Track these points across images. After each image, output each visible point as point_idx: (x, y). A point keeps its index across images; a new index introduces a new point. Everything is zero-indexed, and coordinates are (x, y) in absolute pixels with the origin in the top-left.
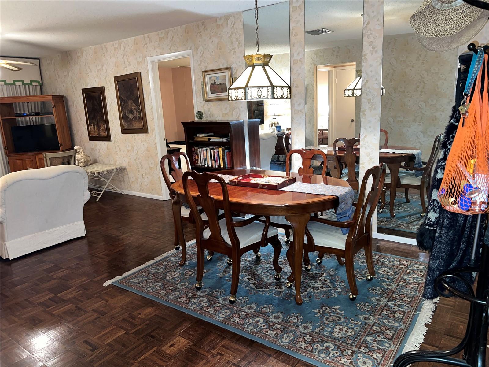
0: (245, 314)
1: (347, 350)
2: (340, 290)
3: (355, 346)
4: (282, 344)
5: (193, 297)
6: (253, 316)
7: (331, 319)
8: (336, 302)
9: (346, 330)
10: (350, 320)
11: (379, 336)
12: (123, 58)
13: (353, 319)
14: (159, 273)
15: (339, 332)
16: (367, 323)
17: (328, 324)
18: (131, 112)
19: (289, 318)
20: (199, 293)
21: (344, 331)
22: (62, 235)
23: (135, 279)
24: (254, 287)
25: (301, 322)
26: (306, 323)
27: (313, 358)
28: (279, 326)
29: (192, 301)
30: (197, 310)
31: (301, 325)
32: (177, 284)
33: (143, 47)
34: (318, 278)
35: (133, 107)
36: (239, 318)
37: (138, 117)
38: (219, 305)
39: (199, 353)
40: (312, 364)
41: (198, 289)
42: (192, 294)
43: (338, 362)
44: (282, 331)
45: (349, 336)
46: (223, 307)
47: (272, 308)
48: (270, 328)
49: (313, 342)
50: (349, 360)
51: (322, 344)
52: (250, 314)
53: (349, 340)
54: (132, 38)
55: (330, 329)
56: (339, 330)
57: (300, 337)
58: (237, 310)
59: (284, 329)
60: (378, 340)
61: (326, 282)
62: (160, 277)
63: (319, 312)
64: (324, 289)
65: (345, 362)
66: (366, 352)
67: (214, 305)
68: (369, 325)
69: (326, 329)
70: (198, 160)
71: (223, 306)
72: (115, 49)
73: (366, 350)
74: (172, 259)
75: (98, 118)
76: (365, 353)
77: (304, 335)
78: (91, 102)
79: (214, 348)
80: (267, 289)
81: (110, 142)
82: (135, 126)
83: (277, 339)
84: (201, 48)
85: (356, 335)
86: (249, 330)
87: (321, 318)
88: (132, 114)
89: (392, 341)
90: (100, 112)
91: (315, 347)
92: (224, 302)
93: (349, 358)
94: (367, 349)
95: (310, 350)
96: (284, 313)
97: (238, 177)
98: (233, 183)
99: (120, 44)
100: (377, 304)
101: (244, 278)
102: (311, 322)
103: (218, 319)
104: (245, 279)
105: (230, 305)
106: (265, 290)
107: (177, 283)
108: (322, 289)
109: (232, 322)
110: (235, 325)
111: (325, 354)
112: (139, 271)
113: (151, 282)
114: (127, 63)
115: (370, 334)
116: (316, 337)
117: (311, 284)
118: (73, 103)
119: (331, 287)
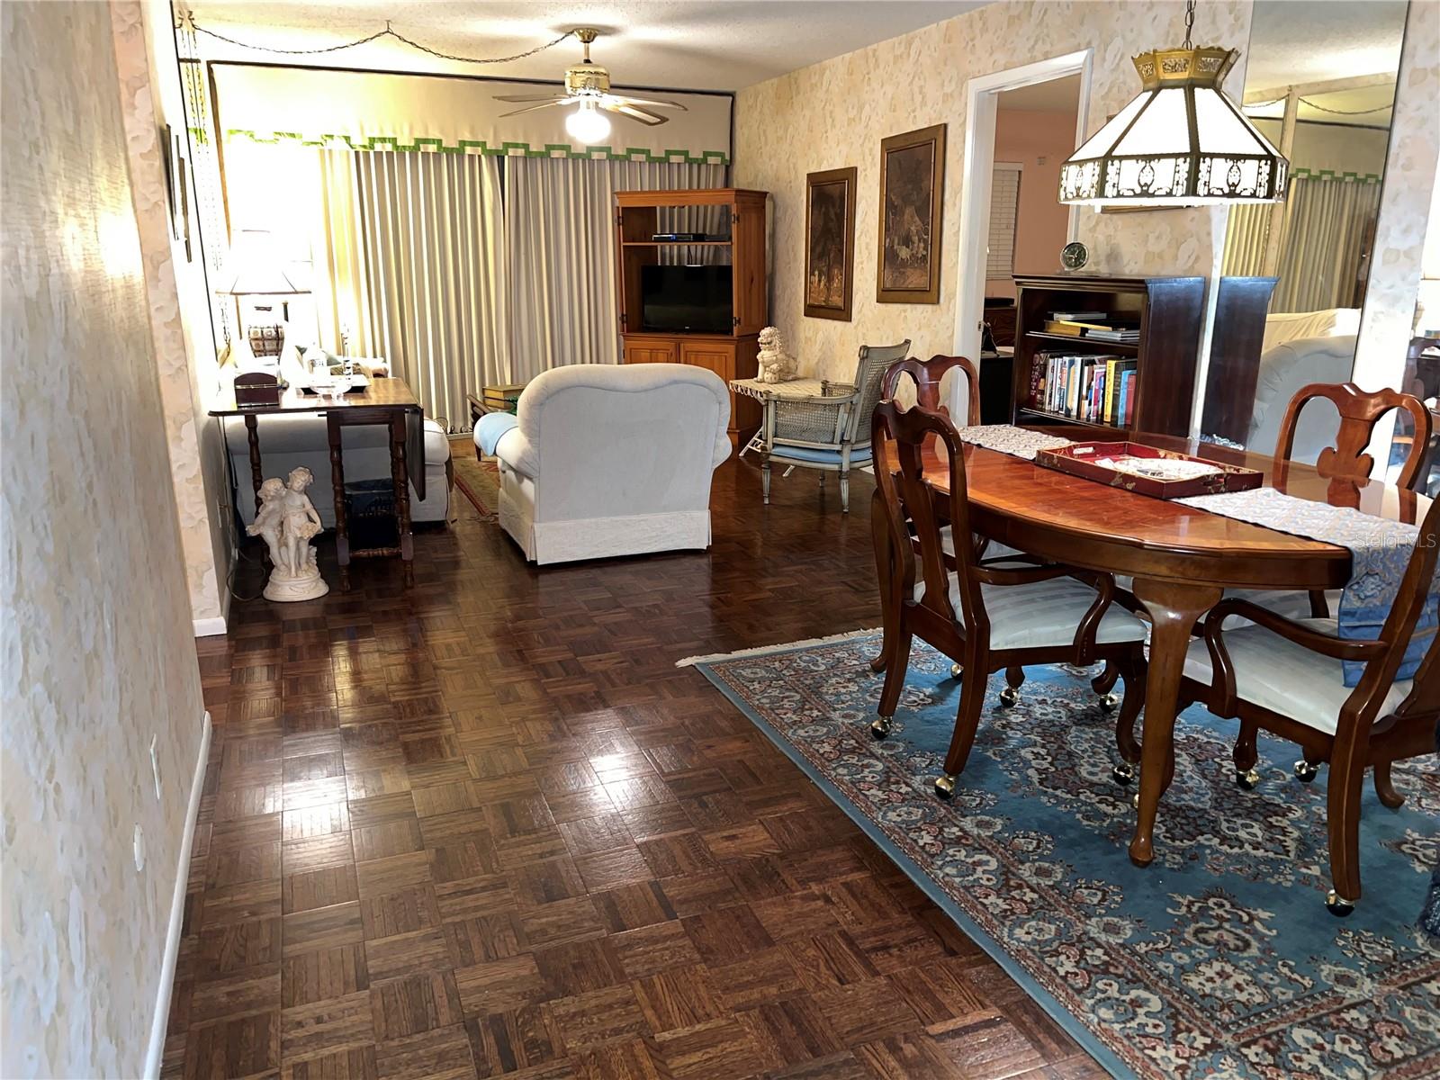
0: (960, 834)
1: (1196, 1033)
2: (1318, 873)
3: (1236, 1034)
4: (1006, 939)
5: (852, 751)
6: (977, 845)
7: (1212, 936)
8: (1272, 897)
9: (1241, 982)
10: (1280, 963)
11: (1344, 1041)
12: (911, 83)
13: (1292, 963)
14: (812, 671)
15: (1211, 980)
16: (1334, 992)
17: (1192, 946)
18: (907, 241)
19: (1080, 887)
20: (876, 747)
21: (1230, 984)
22: (654, 534)
23: (749, 671)
24: (1035, 777)
25: (1108, 908)
26: (1120, 917)
27: (1070, 1007)
28: (1029, 896)
29: (845, 758)
30: (842, 782)
31: (1101, 916)
32: (835, 710)
33: (965, 48)
34: (1265, 818)
35: (913, 228)
36: (936, 837)
37: (920, 256)
38: (904, 789)
39: (779, 875)
40: (1058, 1021)
41: (879, 736)
42: (857, 742)
43: (1142, 1050)
44: (1030, 910)
45: (1239, 1001)
46: (915, 798)
47: (1049, 846)
48: (1004, 890)
49: (1104, 970)
50: (1182, 1058)
51: (1127, 987)
52: (973, 838)
53: (1226, 1011)
54: (941, 23)
55: (1186, 959)
56: (1217, 973)
57: (1073, 945)
58: (945, 816)
59: (1041, 907)
60: (1333, 1051)
61: (1284, 835)
62: (807, 682)
63: (1188, 907)
64: (1260, 853)
65: (1162, 1058)
66: (1258, 1064)
67: (893, 787)
68: (1341, 999)
69: (1174, 956)
70: (1042, 392)
71: (914, 795)
72: (896, 59)
73: (1265, 1059)
74: (865, 649)
75: (832, 256)
76: (1253, 1064)
77: (1088, 944)
78: (823, 209)
79: (820, 880)
80: (1069, 796)
81: (848, 324)
82: (909, 281)
83: (1003, 924)
84: (1118, 42)
85: (1266, 1008)
86: (941, 875)
87: (1183, 922)
88: (908, 247)
89: (1381, 1074)
90: (838, 239)
91: (1100, 985)
92: (922, 788)
93: (1187, 1055)
94: (1270, 1057)
95: (1077, 986)
96: (1070, 870)
97: (1075, 447)
98: (1046, 461)
99: (909, 44)
100: (1427, 954)
101: (1024, 748)
102: (1139, 921)
103: (880, 820)
104: (1023, 752)
105: (934, 800)
106: (1064, 796)
107: (839, 706)
108: (1255, 852)
109: (908, 841)
110: (912, 849)
111: (1116, 1014)
112: (771, 655)
113: (781, 687)
114: (918, 98)
115: (1319, 1025)
116: (1125, 962)
117: (1224, 825)
118: (785, 212)
119: (1292, 855)
